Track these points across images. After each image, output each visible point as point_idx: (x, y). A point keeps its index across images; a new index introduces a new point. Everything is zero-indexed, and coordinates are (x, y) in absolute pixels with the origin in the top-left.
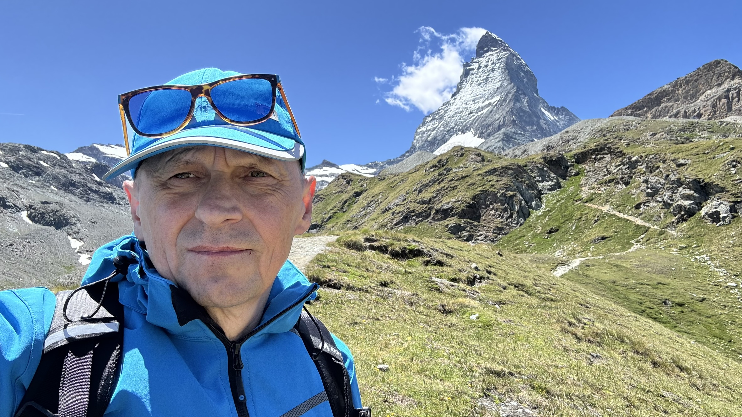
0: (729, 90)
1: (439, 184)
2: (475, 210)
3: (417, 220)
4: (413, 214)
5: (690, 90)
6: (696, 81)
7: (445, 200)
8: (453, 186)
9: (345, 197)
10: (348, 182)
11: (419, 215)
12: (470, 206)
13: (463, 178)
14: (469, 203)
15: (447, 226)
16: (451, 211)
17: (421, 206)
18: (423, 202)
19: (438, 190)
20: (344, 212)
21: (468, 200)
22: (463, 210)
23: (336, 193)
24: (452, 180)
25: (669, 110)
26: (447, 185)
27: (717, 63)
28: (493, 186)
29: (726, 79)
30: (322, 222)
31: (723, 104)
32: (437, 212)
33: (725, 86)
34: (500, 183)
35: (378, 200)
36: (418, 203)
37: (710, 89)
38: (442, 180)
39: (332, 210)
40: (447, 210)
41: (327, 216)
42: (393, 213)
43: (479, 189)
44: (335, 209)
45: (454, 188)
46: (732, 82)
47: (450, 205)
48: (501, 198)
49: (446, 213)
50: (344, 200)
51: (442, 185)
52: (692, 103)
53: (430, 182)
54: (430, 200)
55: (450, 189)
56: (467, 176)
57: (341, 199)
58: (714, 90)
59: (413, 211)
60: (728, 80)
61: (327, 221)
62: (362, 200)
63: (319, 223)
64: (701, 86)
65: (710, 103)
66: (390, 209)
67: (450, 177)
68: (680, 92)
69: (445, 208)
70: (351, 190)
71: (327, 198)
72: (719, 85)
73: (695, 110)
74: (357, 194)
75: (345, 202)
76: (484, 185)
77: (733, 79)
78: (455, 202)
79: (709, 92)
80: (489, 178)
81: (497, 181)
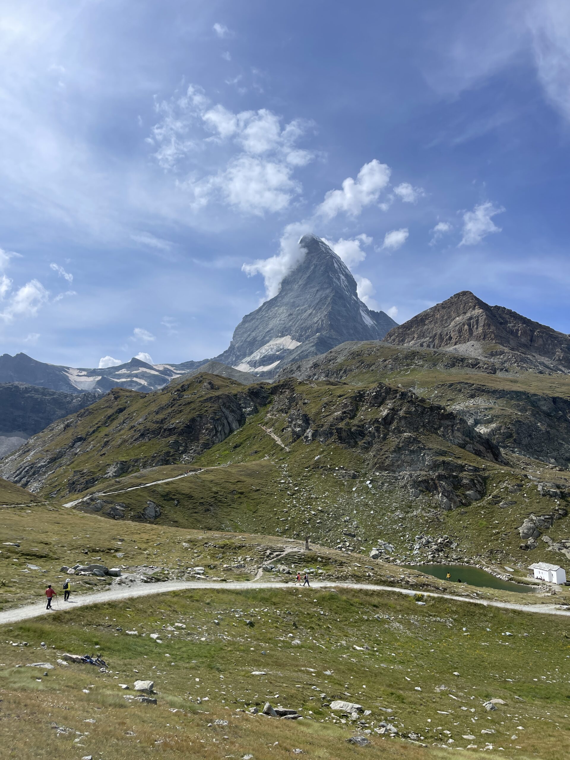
0: (471, 318)
1: (171, 407)
2: (191, 429)
3: (150, 436)
4: (148, 432)
5: (444, 315)
6: (449, 307)
7: (173, 421)
8: (180, 409)
9: (110, 412)
10: (116, 398)
11: (153, 432)
12: (188, 427)
13: (189, 403)
14: (187, 424)
15: (168, 443)
16: (174, 430)
17: (155, 425)
18: (157, 422)
19: (169, 413)
20: (107, 426)
21: (187, 422)
22: (182, 429)
23: (104, 408)
24: (181, 405)
25: (430, 332)
26: (176, 409)
27: (464, 293)
28: (207, 411)
29: (469, 309)
30: (87, 435)
31: (466, 330)
32: (165, 430)
33: (468, 315)
34: (212, 408)
35: (132, 417)
36: (153, 423)
37: (458, 316)
38: (174, 405)
39: (97, 424)
40: (171, 429)
41: (91, 430)
42: (135, 430)
43: (197, 413)
44: (100, 423)
45: (181, 411)
46: (473, 312)
47: (174, 426)
48: (210, 421)
49: (171, 431)
50: (109, 415)
51: (173, 408)
52: (446, 327)
53: (166, 406)
54: (162, 420)
55: (178, 412)
56: (192, 402)
57: (106, 414)
58: (461, 317)
59: (148, 430)
60: (471, 309)
61: (91, 435)
62: (121, 417)
63: (84, 436)
64: (452, 313)
65: (457, 328)
66: (134, 426)
67: (179, 402)
68: (438, 316)
69: (170, 427)
70: (117, 405)
71: (96, 412)
72: (465, 313)
73: (447, 333)
74: (121, 410)
75: (109, 417)
76: (201, 410)
77: (474, 309)
78: (178, 423)
79: (457, 318)
80: (206, 404)
81: (211, 407)
